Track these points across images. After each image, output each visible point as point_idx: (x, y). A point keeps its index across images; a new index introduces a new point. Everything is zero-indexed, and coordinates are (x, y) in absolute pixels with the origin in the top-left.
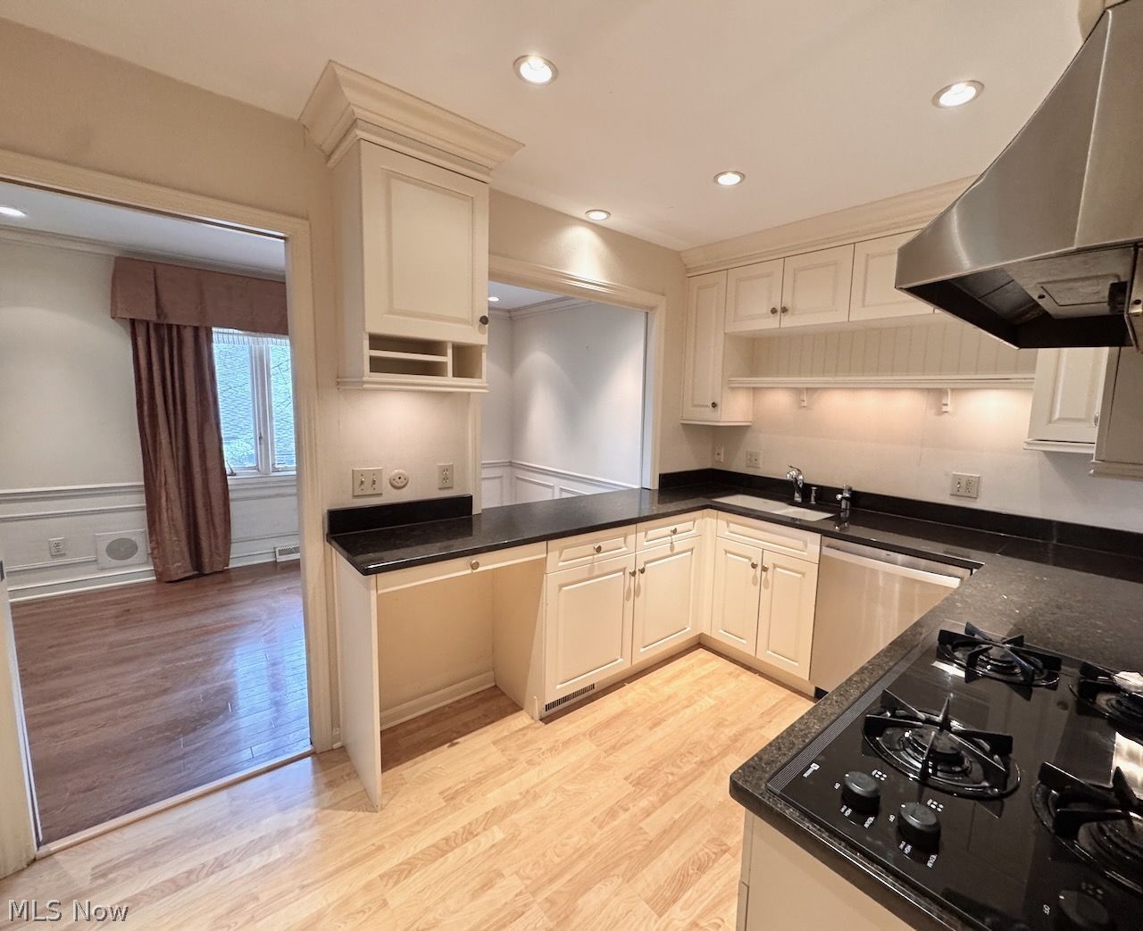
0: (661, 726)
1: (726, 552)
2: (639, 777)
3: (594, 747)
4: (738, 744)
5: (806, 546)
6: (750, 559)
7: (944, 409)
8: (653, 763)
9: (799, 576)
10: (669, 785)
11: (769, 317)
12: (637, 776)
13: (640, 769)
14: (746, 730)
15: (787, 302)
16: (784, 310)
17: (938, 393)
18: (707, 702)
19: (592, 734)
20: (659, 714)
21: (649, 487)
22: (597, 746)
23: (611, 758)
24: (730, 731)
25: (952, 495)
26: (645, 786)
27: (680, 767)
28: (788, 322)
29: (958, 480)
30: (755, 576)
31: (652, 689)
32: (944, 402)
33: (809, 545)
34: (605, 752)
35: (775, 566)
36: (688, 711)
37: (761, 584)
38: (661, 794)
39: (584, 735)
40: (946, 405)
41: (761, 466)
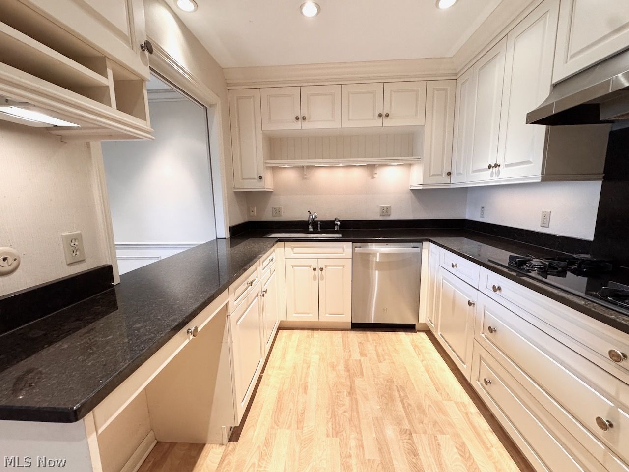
0: (309, 387)
1: (293, 266)
2: (332, 428)
3: (288, 431)
4: (352, 371)
5: (344, 250)
6: (310, 266)
7: (375, 175)
8: (330, 413)
9: (341, 268)
10: (350, 420)
11: (293, 122)
12: (331, 428)
13: (327, 423)
14: (346, 362)
15: (305, 113)
16: (304, 118)
17: (371, 167)
18: (315, 359)
19: (276, 422)
20: (301, 380)
21: (224, 237)
22: (288, 429)
23: (305, 430)
24: (341, 367)
25: (381, 215)
26: (342, 431)
27: (344, 405)
28: (306, 126)
29: (383, 208)
30: (315, 275)
31: (280, 368)
32: (375, 172)
33: (345, 250)
34: (298, 428)
35: (326, 266)
36: (311, 368)
37: (318, 279)
38: (354, 429)
39: (272, 428)
40: (376, 174)
41: (283, 215)
